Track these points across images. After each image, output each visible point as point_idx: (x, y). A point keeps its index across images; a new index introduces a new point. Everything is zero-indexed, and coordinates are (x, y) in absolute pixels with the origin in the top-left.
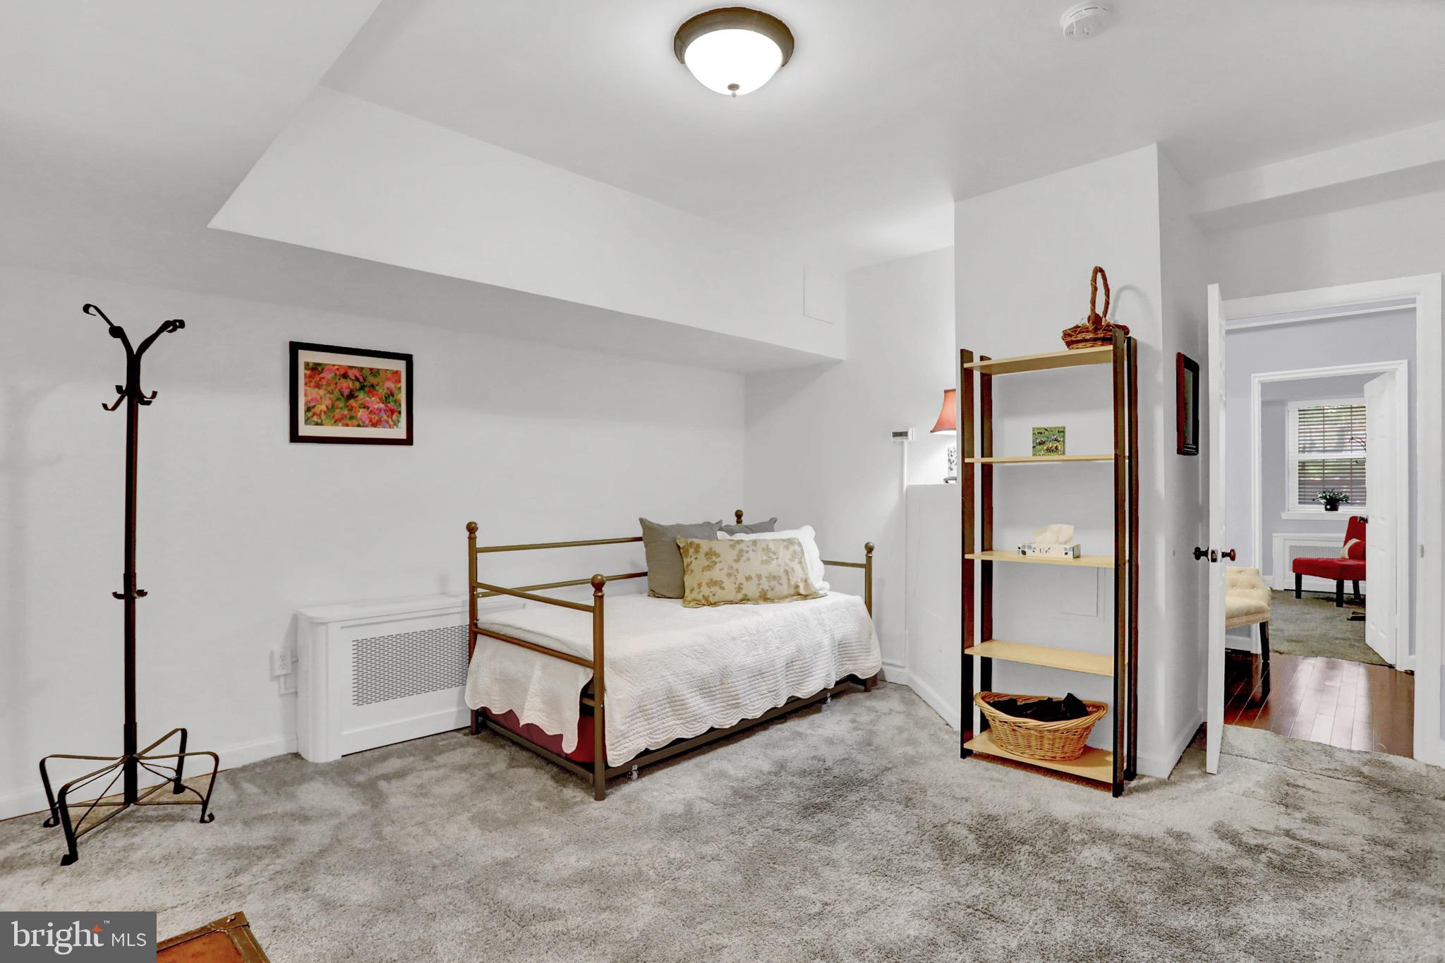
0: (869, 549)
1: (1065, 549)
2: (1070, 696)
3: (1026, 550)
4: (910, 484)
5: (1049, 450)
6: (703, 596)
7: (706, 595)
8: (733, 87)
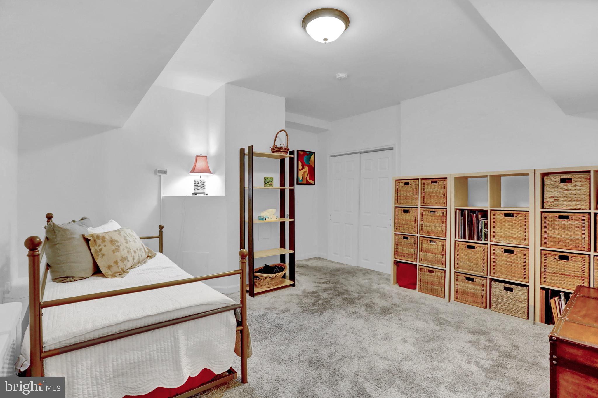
0: (161, 228)
1: (276, 217)
2: (265, 265)
3: (266, 218)
4: (164, 195)
5: (270, 185)
6: (121, 268)
7: (122, 267)
8: (325, 40)
